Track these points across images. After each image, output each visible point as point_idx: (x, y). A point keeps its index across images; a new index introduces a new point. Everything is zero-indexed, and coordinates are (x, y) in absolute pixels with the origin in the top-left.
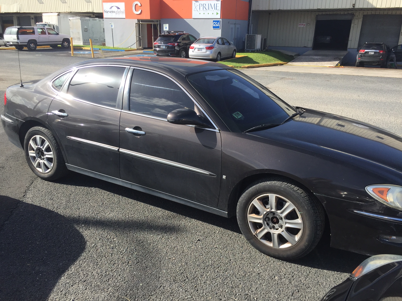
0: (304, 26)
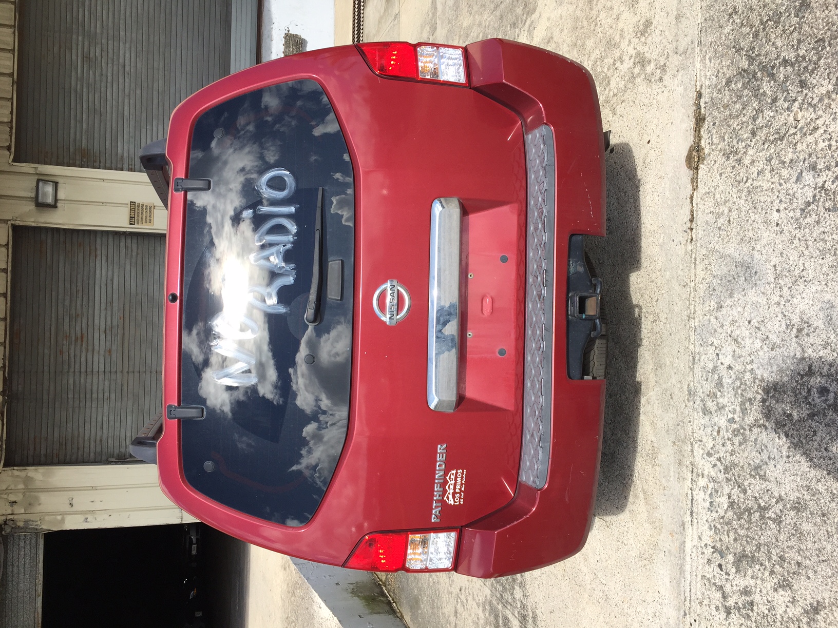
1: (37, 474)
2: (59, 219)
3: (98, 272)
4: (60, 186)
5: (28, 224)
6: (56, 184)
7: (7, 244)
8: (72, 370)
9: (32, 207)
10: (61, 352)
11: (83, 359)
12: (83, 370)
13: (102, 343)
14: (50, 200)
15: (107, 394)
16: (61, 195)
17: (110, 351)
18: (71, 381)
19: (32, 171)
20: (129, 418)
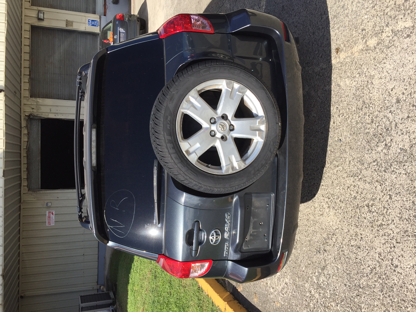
0: (53, 214)
1: (40, 100)
2: (44, 24)
3: (56, 42)
4: (45, 14)
5: (35, 25)
6: (44, 13)
7: (30, 31)
8: (49, 72)
9: (37, 20)
10: (46, 67)
11: (52, 69)
12: (52, 73)
13: (58, 65)
14: (42, 18)
15: (60, 81)
16: (45, 17)
17: (60, 68)
18: (49, 76)
19: (37, 9)
20: (67, 89)
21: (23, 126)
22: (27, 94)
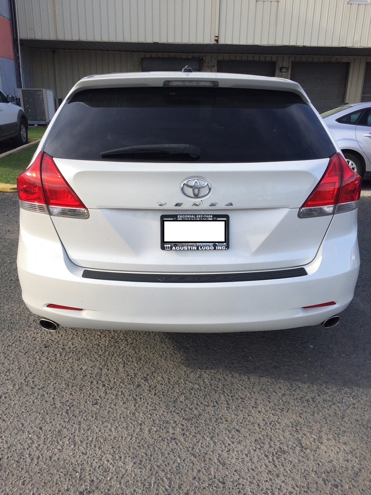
21: (194, 54)
22: (221, 58)
